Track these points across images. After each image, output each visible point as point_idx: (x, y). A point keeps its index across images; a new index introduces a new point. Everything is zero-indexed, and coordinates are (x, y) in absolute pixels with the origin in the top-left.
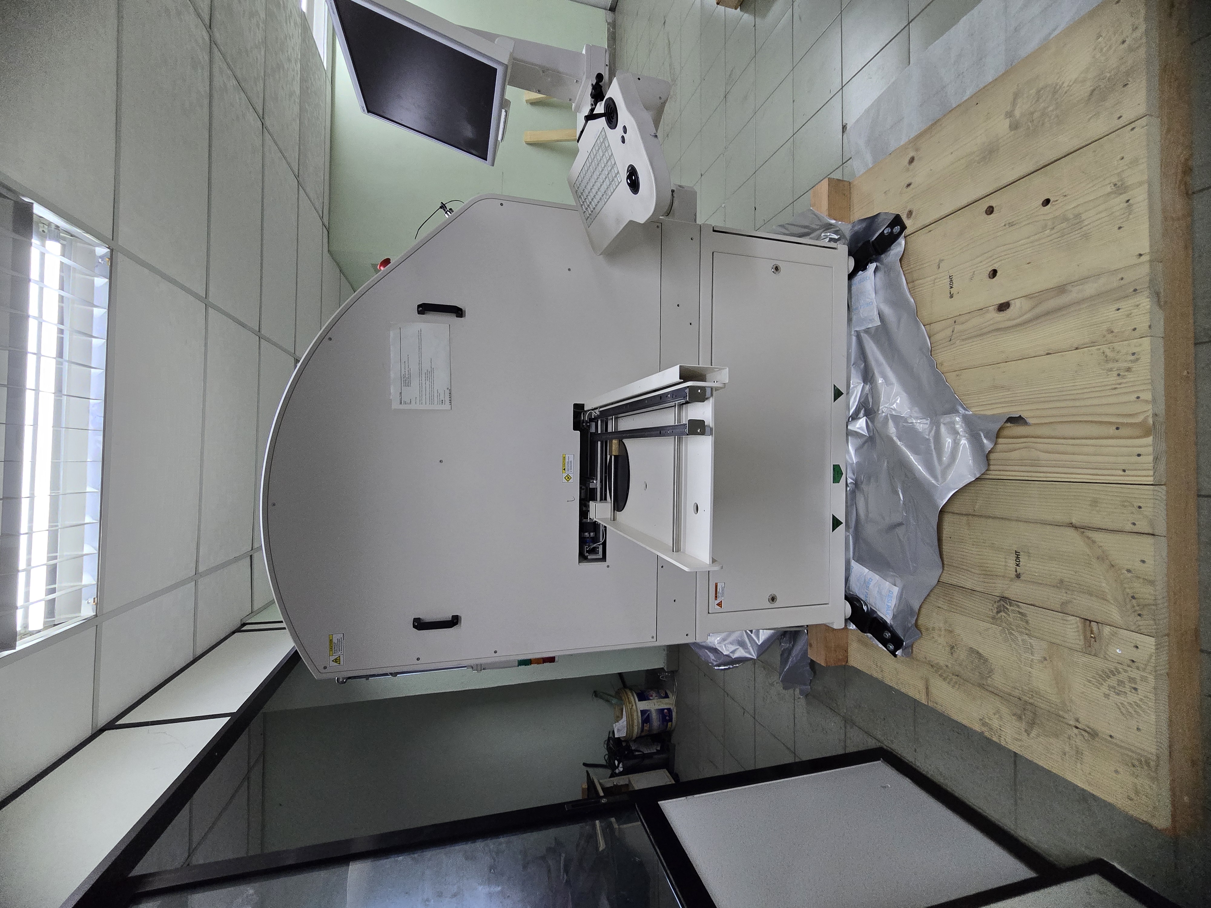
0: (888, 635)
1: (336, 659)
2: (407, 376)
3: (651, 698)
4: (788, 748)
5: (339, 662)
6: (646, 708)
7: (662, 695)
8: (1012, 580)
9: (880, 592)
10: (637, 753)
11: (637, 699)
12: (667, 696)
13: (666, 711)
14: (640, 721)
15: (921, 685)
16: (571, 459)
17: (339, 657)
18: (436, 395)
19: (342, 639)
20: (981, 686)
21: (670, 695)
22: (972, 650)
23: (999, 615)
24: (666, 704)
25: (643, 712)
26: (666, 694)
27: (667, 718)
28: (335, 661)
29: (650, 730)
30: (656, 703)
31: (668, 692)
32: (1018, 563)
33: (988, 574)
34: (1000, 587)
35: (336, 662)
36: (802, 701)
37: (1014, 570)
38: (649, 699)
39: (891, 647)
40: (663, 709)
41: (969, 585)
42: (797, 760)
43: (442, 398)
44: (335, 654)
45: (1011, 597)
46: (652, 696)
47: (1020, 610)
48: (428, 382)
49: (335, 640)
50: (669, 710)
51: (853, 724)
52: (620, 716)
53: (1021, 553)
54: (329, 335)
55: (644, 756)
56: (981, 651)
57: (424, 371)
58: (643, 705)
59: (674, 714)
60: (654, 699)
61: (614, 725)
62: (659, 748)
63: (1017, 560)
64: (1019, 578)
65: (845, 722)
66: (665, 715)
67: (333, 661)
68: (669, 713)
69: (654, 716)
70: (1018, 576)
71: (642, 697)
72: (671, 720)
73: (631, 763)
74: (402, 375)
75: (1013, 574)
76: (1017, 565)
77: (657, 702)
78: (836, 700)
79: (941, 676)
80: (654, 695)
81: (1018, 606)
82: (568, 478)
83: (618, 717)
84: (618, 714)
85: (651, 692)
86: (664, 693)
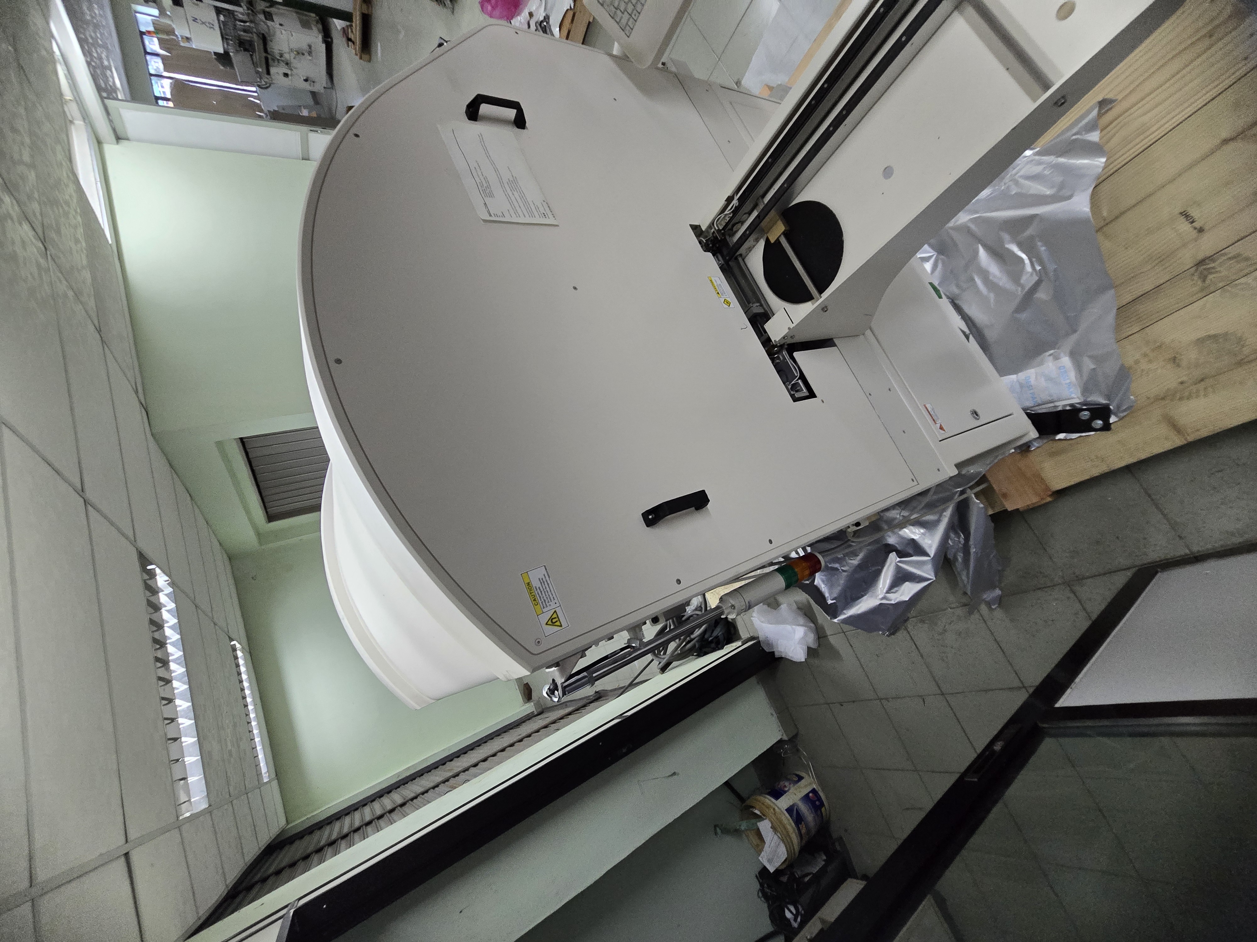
0: (1085, 415)
1: (551, 619)
2: (485, 185)
3: (786, 789)
4: (1011, 689)
5: (558, 623)
6: (791, 803)
7: (794, 779)
8: (1196, 240)
9: (1049, 379)
10: (807, 879)
11: (773, 800)
12: (800, 778)
13: (811, 795)
14: (793, 824)
15: (1163, 430)
16: (719, 282)
17: (555, 611)
18: (533, 208)
19: (547, 576)
20: (1240, 363)
21: (803, 774)
22: (1200, 341)
23: (1208, 282)
24: (806, 786)
25: (790, 810)
26: (797, 776)
27: (817, 803)
28: (550, 623)
29: (808, 831)
30: (795, 792)
31: (798, 773)
32: (1191, 220)
33: (1162, 259)
34: (1187, 257)
35: (553, 624)
36: (999, 613)
37: (1191, 229)
38: (785, 792)
39: (1099, 423)
40: (807, 795)
41: (1148, 287)
42: (1031, 690)
43: (542, 211)
44: (544, 610)
45: (1208, 254)
46: (785, 786)
47: (1230, 256)
48: (515, 193)
49: (536, 583)
50: (814, 791)
51: (1080, 579)
52: (758, 842)
53: (1189, 209)
54: (354, 130)
55: (817, 877)
56: (1212, 332)
57: (505, 181)
58: (784, 803)
59: (822, 794)
60: (789, 789)
61: (760, 858)
62: (825, 858)
63: (1189, 218)
64: (1204, 230)
65: (1069, 586)
66: (812, 799)
67: (547, 624)
68: (816, 795)
69: (804, 808)
70: (1201, 230)
71: (777, 794)
72: (822, 804)
73: (806, 898)
74: (479, 184)
75: (1194, 233)
76: (1193, 222)
77: (796, 789)
78: (1041, 573)
79: (1181, 399)
80: (787, 784)
81: (1225, 254)
82: (728, 303)
83: (758, 846)
84: (755, 841)
85: (782, 783)
86: (794, 776)
